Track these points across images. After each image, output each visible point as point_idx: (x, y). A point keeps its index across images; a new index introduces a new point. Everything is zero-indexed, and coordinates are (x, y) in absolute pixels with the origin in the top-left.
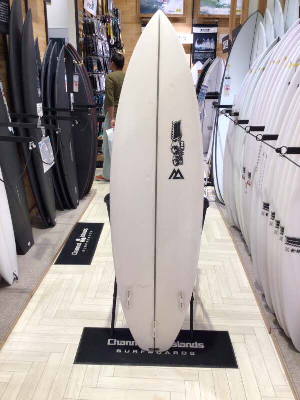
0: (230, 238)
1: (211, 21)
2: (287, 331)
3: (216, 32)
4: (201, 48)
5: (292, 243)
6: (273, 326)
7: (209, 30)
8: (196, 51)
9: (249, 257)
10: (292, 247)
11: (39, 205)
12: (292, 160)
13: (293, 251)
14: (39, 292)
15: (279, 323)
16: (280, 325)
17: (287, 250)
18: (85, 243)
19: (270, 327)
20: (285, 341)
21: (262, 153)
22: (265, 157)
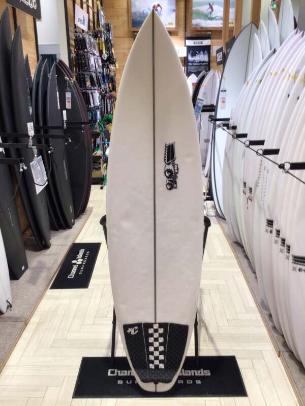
1: (204, 33)
2: (297, 353)
3: (209, 44)
4: (194, 61)
5: (298, 261)
6: (282, 348)
7: (202, 43)
8: (189, 64)
9: (253, 275)
10: (299, 267)
11: (33, 226)
12: (296, 175)
13: (300, 270)
15: (289, 345)
16: (289, 347)
17: (294, 269)
18: (82, 264)
19: (278, 350)
20: (295, 365)
21: (263, 167)
22: (266, 171)
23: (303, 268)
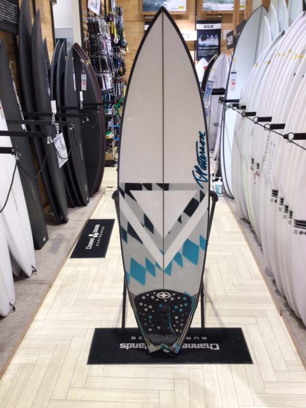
0: (240, 230)
1: (214, 17)
2: (298, 312)
3: (220, 28)
4: (204, 45)
6: (284, 308)
7: (212, 27)
8: (200, 48)
9: (259, 247)
10: (300, 230)
11: (52, 202)
12: (299, 145)
13: (301, 233)
14: (57, 283)
15: (289, 304)
16: (290, 306)
17: (296, 232)
18: (98, 238)
19: (280, 309)
20: (296, 322)
21: (270, 142)
22: (273, 145)
23: (304, 231)
